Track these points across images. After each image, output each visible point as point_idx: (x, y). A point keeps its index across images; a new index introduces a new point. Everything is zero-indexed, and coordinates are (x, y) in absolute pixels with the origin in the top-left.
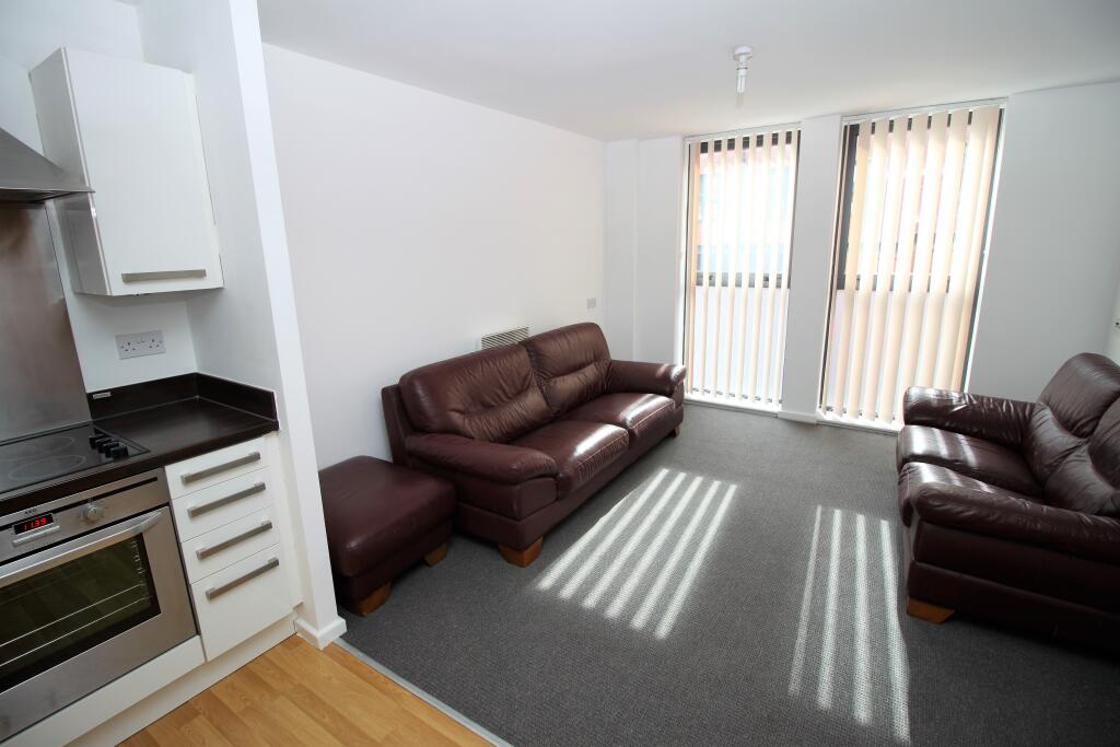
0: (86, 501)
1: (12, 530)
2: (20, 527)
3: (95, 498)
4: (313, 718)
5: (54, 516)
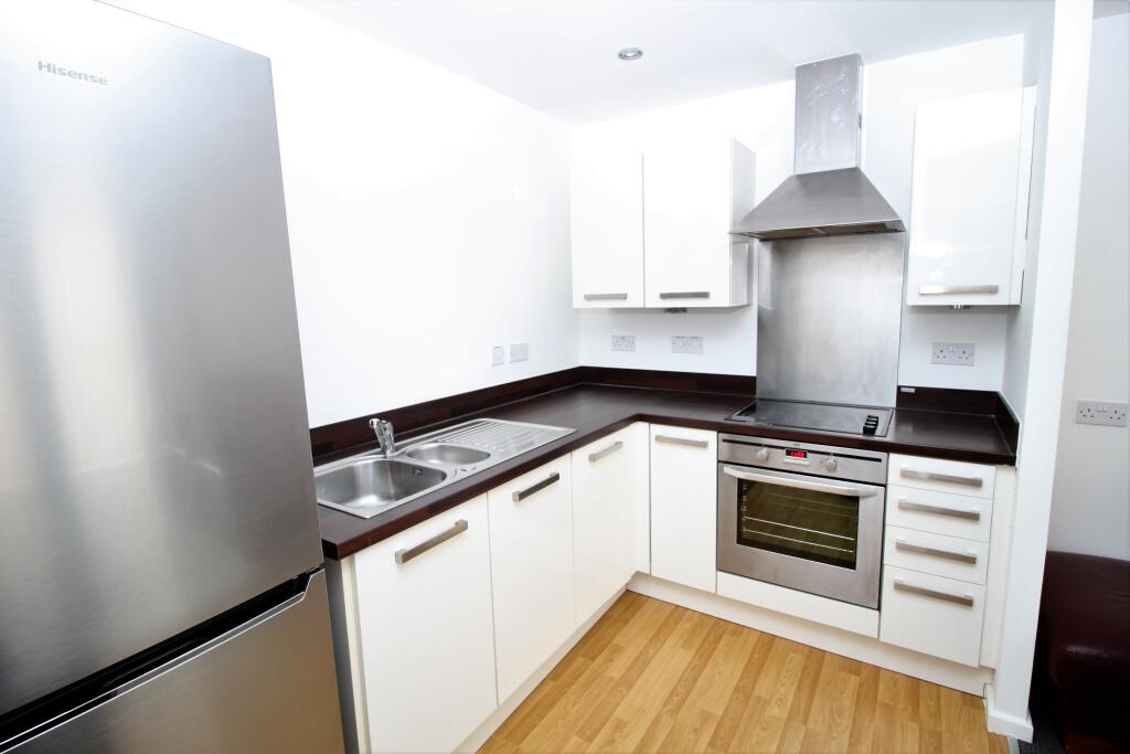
0: (829, 454)
1: (784, 452)
2: (790, 452)
3: (835, 455)
5: (809, 455)
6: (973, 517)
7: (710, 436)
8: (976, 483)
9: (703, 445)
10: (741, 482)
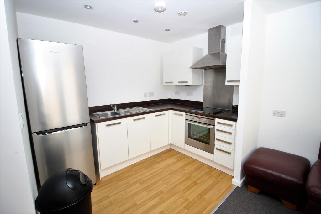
1: (196, 117)
2: (198, 118)
4: (211, 184)
5: (201, 118)
6: (231, 133)
7: (183, 113)
8: (231, 126)
9: (182, 115)
10: (189, 124)
